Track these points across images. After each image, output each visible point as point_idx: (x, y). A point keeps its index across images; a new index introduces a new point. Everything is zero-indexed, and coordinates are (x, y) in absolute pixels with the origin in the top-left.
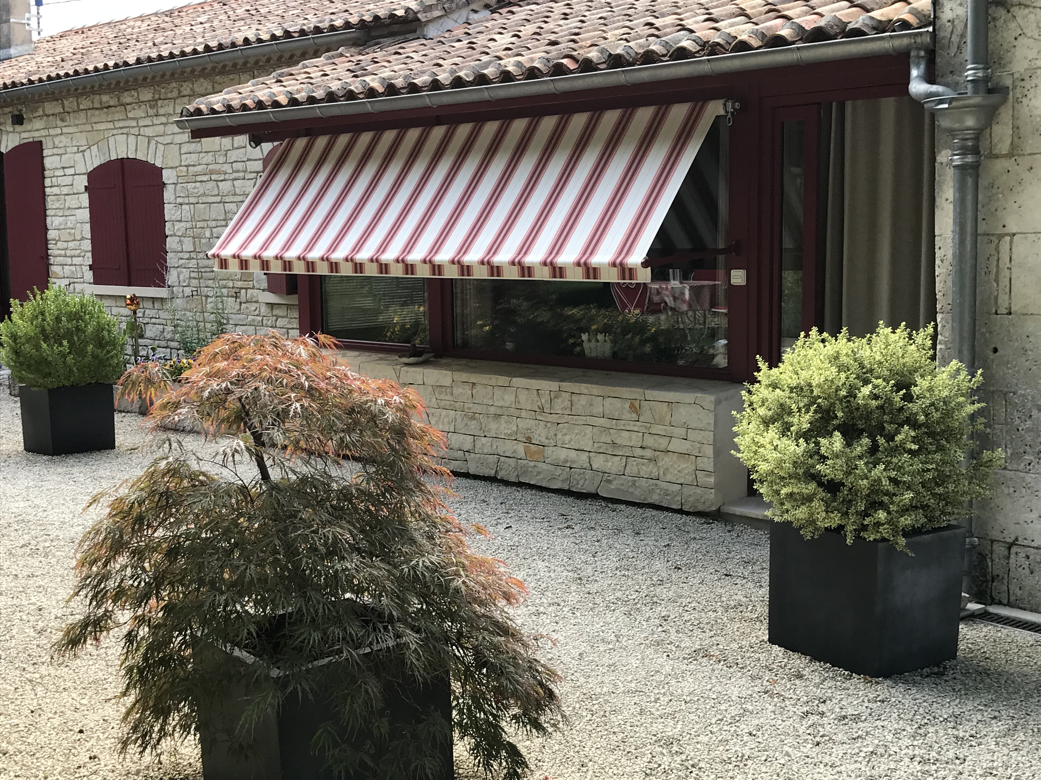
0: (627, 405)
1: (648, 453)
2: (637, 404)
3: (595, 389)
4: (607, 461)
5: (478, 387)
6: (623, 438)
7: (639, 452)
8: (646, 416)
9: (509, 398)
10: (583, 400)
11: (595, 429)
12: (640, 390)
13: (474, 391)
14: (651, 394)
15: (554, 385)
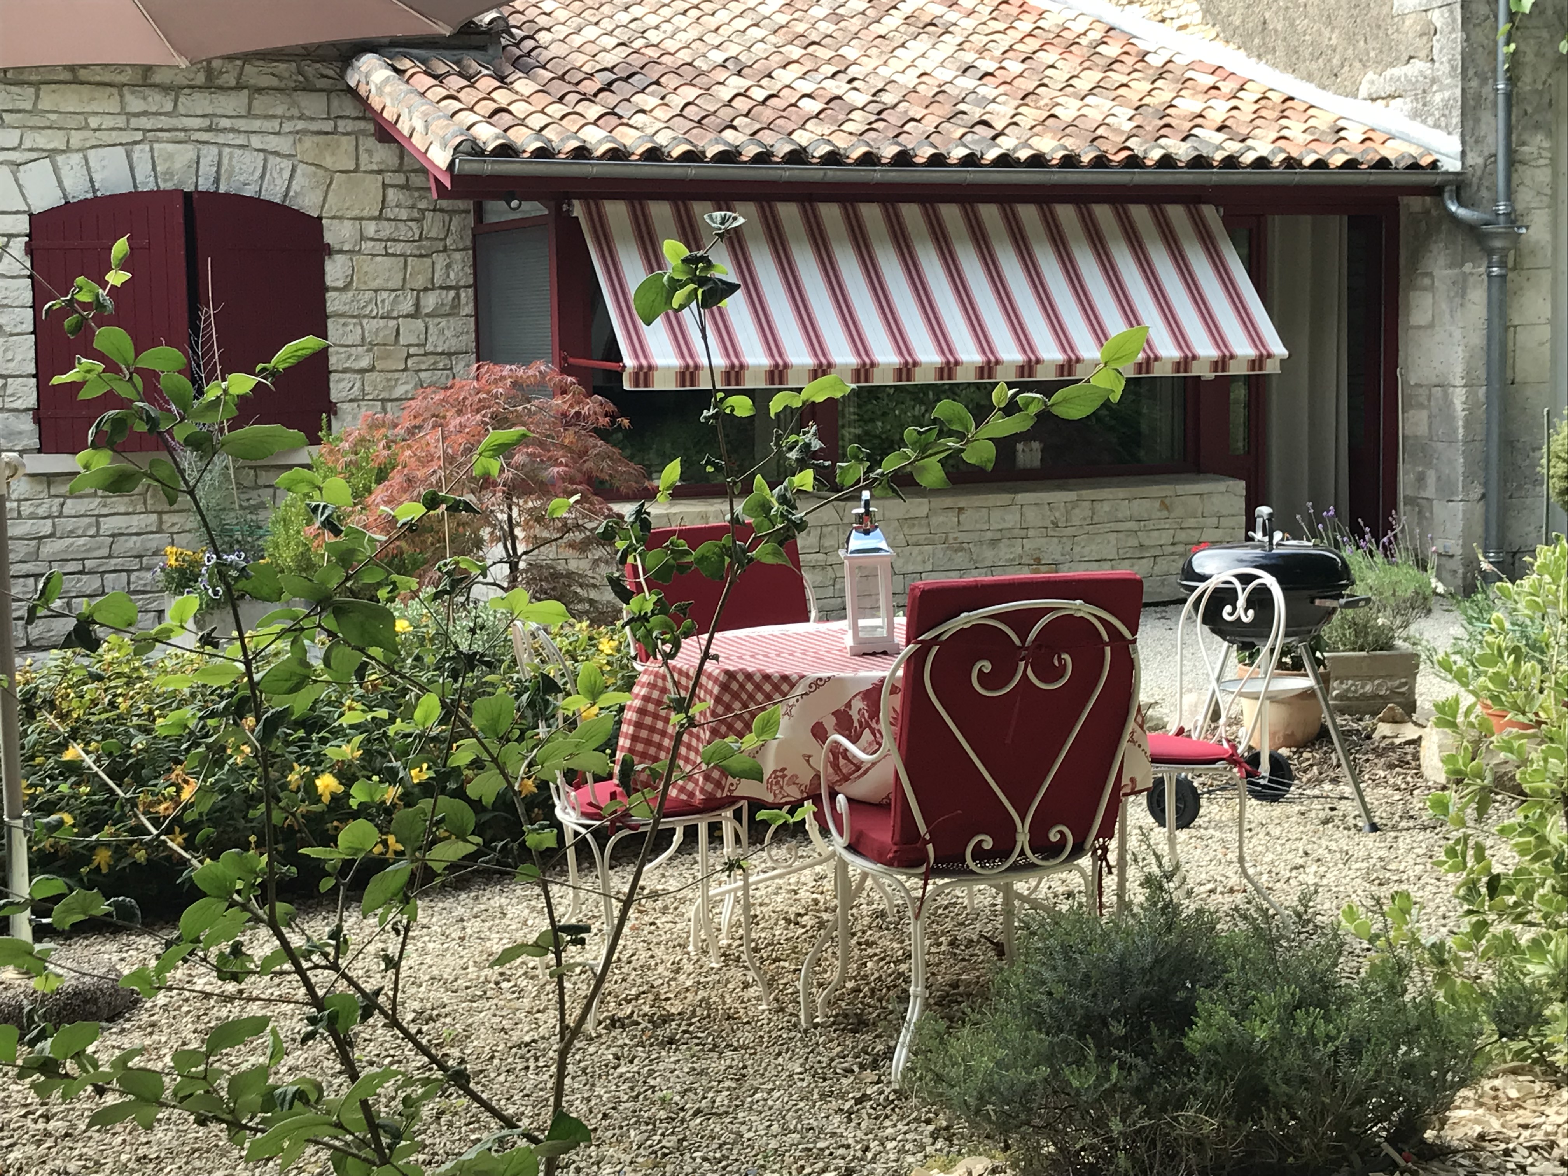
0: (1157, 504)
1: (1180, 548)
2: (1167, 501)
3: (1121, 493)
4: (1132, 566)
5: (969, 512)
6: (1152, 539)
7: (1171, 549)
8: (1179, 511)
9: (1011, 519)
10: (1106, 506)
11: (1121, 535)
12: (1171, 487)
13: (962, 517)
14: (1181, 489)
15: (1072, 496)
